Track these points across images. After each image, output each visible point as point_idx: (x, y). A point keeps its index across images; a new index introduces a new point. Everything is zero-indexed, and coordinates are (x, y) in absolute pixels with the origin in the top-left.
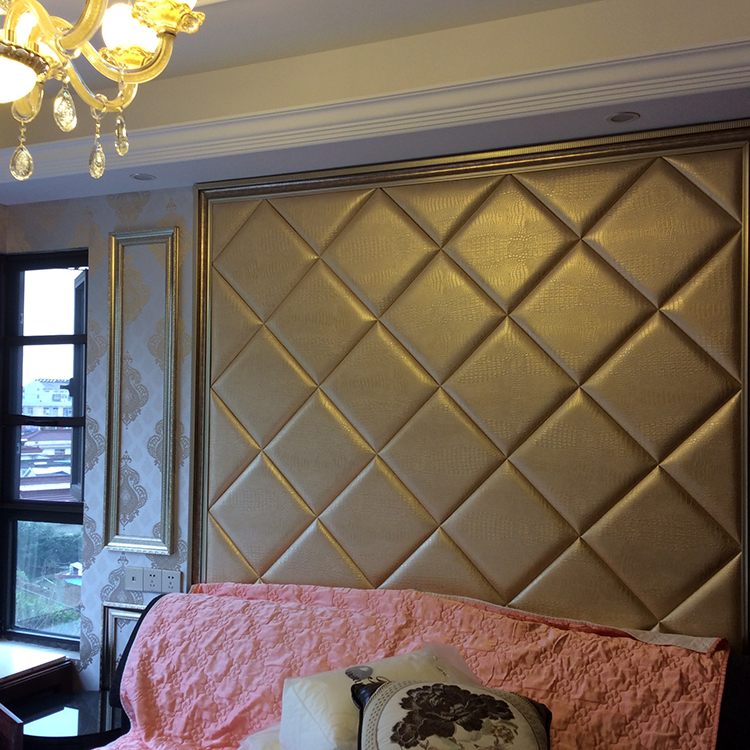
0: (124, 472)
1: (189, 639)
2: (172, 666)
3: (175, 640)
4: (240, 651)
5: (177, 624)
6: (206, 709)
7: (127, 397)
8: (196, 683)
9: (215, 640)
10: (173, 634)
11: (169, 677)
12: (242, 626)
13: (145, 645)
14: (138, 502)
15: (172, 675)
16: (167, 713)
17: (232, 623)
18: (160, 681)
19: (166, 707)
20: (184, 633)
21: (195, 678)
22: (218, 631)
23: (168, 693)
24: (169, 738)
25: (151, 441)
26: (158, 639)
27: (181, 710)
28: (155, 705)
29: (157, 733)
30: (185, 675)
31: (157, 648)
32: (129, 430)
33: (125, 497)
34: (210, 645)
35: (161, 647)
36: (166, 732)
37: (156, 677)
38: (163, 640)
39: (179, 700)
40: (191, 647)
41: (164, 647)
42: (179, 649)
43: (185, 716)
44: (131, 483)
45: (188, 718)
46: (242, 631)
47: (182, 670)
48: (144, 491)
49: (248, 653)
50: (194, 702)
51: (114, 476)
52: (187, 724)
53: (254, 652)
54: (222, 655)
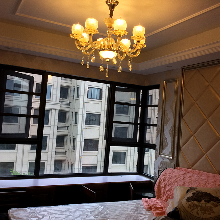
0: (164, 138)
1: (170, 178)
2: (165, 184)
3: (167, 178)
4: (180, 183)
5: (168, 175)
6: (171, 195)
7: (165, 120)
8: (169, 189)
9: (175, 180)
10: (167, 177)
11: (164, 186)
12: (182, 178)
13: (161, 178)
14: (166, 146)
15: (165, 186)
16: (163, 194)
17: (180, 177)
18: (162, 187)
19: (163, 193)
20: (169, 177)
21: (169, 188)
22: (177, 178)
23: (163, 190)
24: (162, 200)
25: (170, 131)
26: (164, 177)
27: (166, 194)
28: (160, 192)
29: (160, 198)
30: (168, 187)
31: (163, 179)
32: (165, 128)
33: (164, 144)
34: (174, 181)
35: (164, 179)
36: (162, 199)
37: (162, 186)
38: (165, 178)
39: (165, 192)
40: (170, 180)
41: (164, 180)
42: (168, 180)
43: (166, 196)
44: (165, 141)
45: (167, 197)
46: (182, 179)
47: (167, 185)
48: (168, 143)
49: (182, 184)
50: (168, 193)
51: (162, 139)
52: (166, 198)
53: (183, 184)
54: (176, 184)
